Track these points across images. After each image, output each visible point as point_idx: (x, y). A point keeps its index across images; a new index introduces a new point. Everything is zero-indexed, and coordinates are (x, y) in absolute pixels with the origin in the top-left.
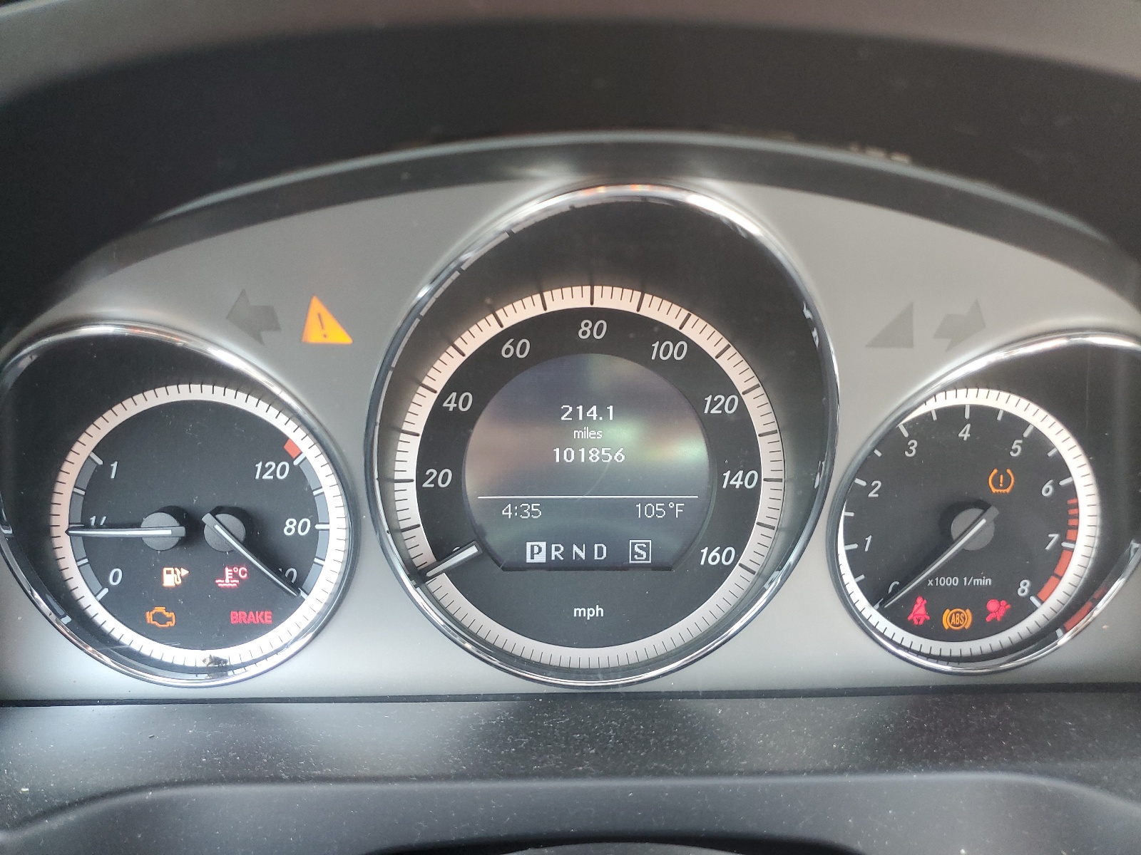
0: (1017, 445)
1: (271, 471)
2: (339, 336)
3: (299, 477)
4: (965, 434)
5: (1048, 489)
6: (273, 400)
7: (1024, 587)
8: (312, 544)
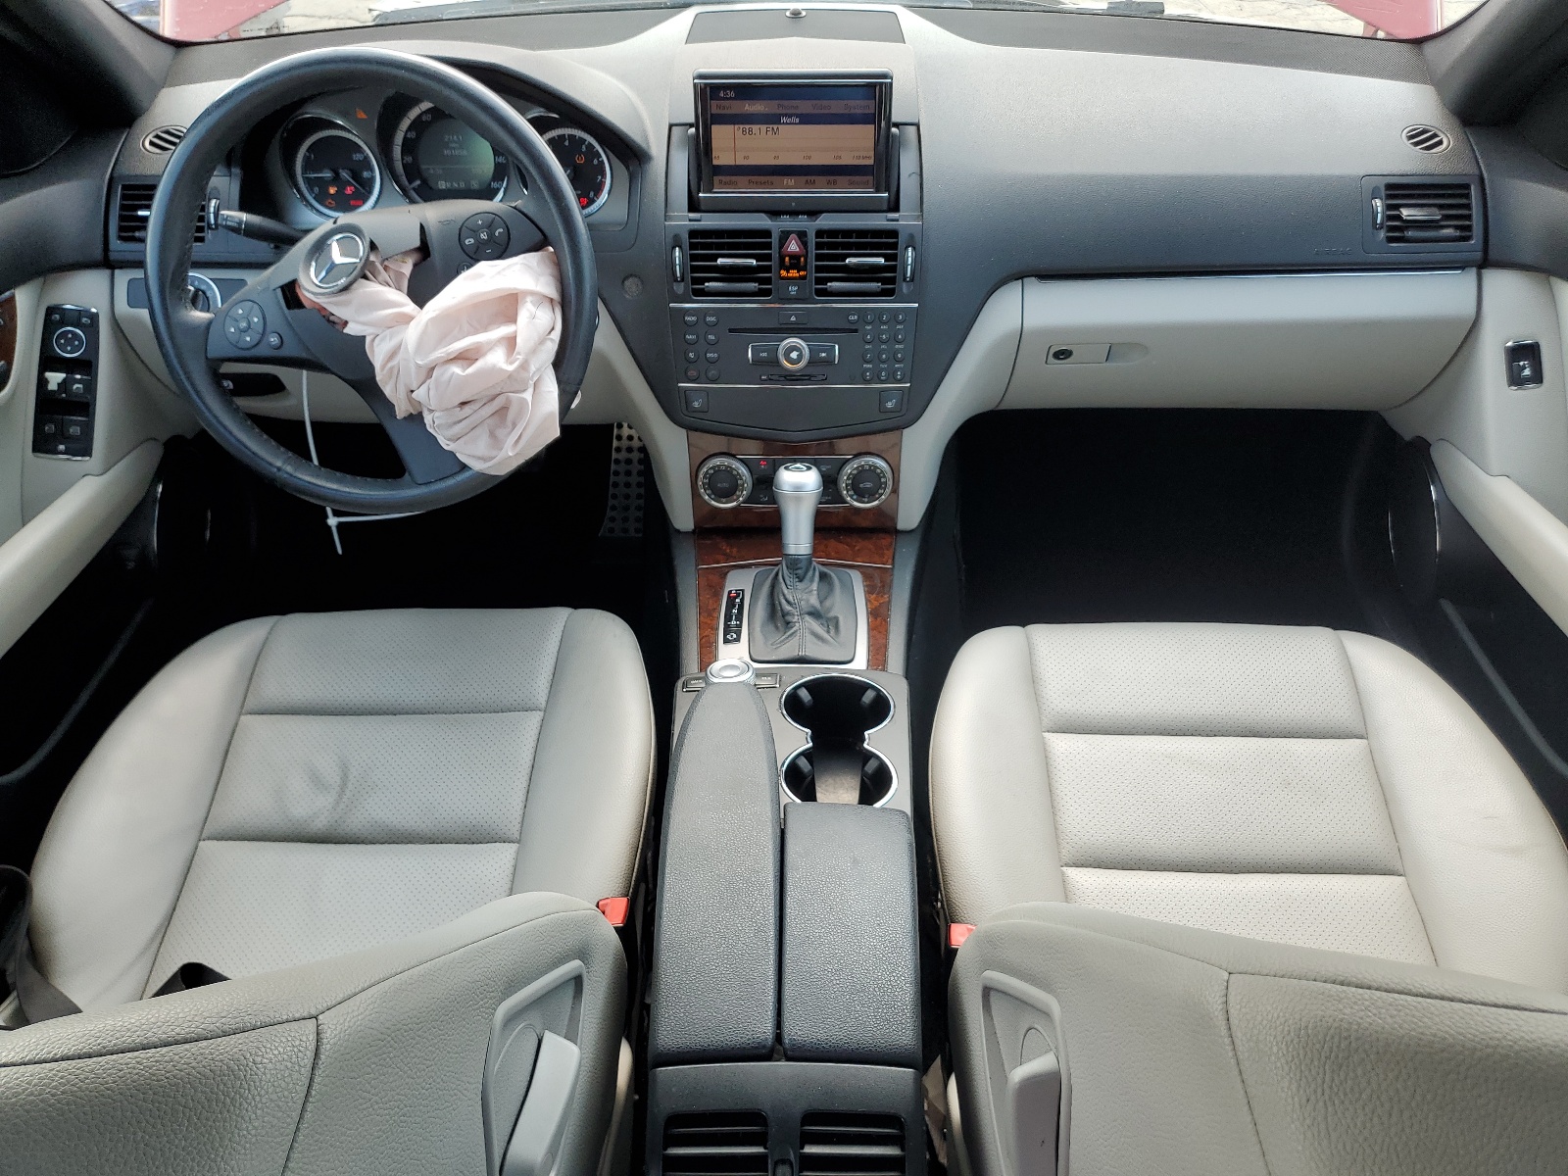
0: (584, 147)
1: (357, 157)
2: (364, 116)
3: (366, 158)
4: (567, 143)
5: (595, 162)
6: (349, 131)
7: (592, 194)
8: (372, 180)
